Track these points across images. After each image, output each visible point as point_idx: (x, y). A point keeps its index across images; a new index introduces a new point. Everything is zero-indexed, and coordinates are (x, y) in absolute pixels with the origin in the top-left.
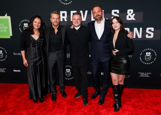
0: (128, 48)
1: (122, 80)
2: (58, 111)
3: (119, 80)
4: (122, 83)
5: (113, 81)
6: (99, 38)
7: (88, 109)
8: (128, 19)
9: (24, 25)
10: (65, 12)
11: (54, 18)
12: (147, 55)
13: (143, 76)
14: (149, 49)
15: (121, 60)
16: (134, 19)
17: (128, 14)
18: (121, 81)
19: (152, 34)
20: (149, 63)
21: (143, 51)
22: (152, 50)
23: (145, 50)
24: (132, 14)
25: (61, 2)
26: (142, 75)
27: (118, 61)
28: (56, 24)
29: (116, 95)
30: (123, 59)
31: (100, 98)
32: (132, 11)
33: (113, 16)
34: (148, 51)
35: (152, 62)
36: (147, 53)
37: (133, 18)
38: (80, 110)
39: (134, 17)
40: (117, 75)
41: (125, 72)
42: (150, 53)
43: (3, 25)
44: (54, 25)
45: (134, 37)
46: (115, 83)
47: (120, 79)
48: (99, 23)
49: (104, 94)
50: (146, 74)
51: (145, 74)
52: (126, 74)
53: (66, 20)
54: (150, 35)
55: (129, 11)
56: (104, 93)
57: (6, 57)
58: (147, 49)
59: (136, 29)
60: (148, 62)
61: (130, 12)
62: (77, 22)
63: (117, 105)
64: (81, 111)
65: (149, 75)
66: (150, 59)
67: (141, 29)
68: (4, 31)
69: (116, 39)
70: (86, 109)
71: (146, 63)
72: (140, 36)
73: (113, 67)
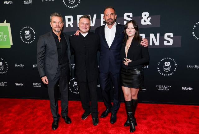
0: (142, 58)
1: (136, 94)
2: (61, 131)
3: (133, 95)
4: (135, 98)
5: (125, 96)
6: (110, 46)
7: (94, 129)
8: (143, 23)
9: (26, 33)
10: (71, 17)
11: (55, 22)
12: (166, 66)
13: (161, 90)
14: (168, 58)
15: (134, 71)
16: (150, 24)
17: (142, 18)
18: (134, 96)
19: (171, 41)
20: (169, 75)
21: (161, 60)
22: (172, 59)
23: (163, 59)
24: (147, 18)
25: (66, 5)
26: (161, 88)
27: (130, 73)
28: (58, 29)
29: (130, 113)
30: (136, 70)
31: (112, 116)
32: (147, 14)
33: (126, 20)
34: (167, 61)
35: (172, 73)
36: (166, 63)
37: (148, 22)
38: (86, 129)
39: (150, 21)
40: (130, 88)
41: (138, 85)
42: (169, 63)
43: (2, 33)
44: (55, 30)
45: (151, 44)
46: (128, 99)
47: (133, 93)
48: (110, 28)
49: (115, 111)
50: (165, 87)
51: (163, 87)
52: (140, 87)
53: (72, 26)
54: (168, 42)
55: (143, 14)
56: (115, 109)
57: (7, 69)
58: (165, 59)
59: (152, 36)
60: (167, 73)
61: (145, 15)
62: (85, 27)
63: (132, 124)
64: (86, 131)
65: (169, 88)
66: (169, 69)
67: (158, 35)
68: (4, 40)
69: (129, 47)
70: (93, 129)
71: (164, 75)
72: (157, 43)
73: (124, 80)
